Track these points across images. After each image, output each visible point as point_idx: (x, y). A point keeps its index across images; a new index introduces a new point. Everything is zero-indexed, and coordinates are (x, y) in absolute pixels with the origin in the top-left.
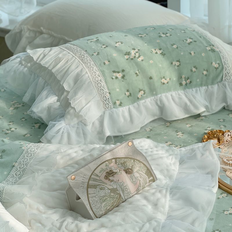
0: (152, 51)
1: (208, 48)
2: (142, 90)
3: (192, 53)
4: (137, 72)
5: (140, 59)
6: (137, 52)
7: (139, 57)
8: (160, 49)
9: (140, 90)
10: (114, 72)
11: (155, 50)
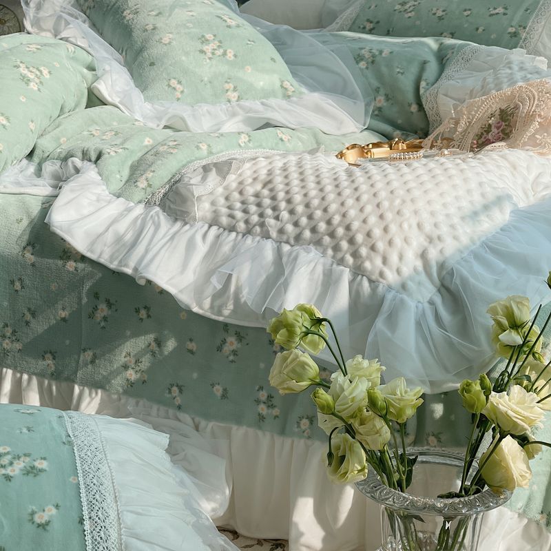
1: (512, 30)
3: (480, 30)
4: (391, 30)
5: (410, 15)
6: (414, 5)
7: (410, 12)
8: (444, 11)
10: (368, 20)
11: (438, 9)
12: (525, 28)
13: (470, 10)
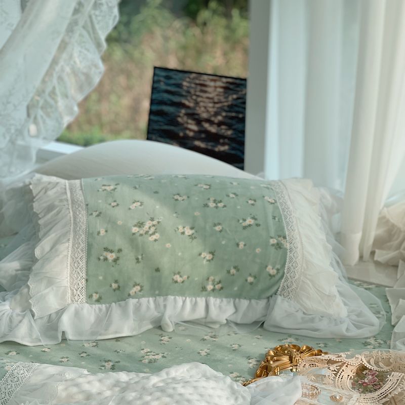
0: (178, 228)
1: (273, 241)
2: (138, 285)
3: (242, 244)
4: (140, 257)
5: (154, 237)
6: (154, 225)
7: (154, 234)
8: (192, 228)
9: (135, 285)
10: (106, 249)
11: (184, 227)
12: (285, 238)
13: (219, 224)
